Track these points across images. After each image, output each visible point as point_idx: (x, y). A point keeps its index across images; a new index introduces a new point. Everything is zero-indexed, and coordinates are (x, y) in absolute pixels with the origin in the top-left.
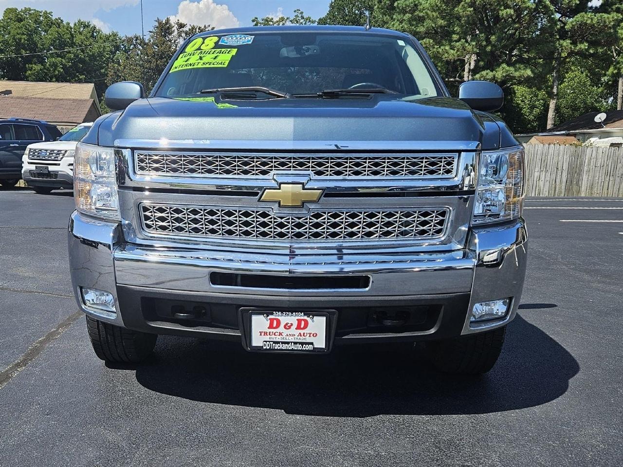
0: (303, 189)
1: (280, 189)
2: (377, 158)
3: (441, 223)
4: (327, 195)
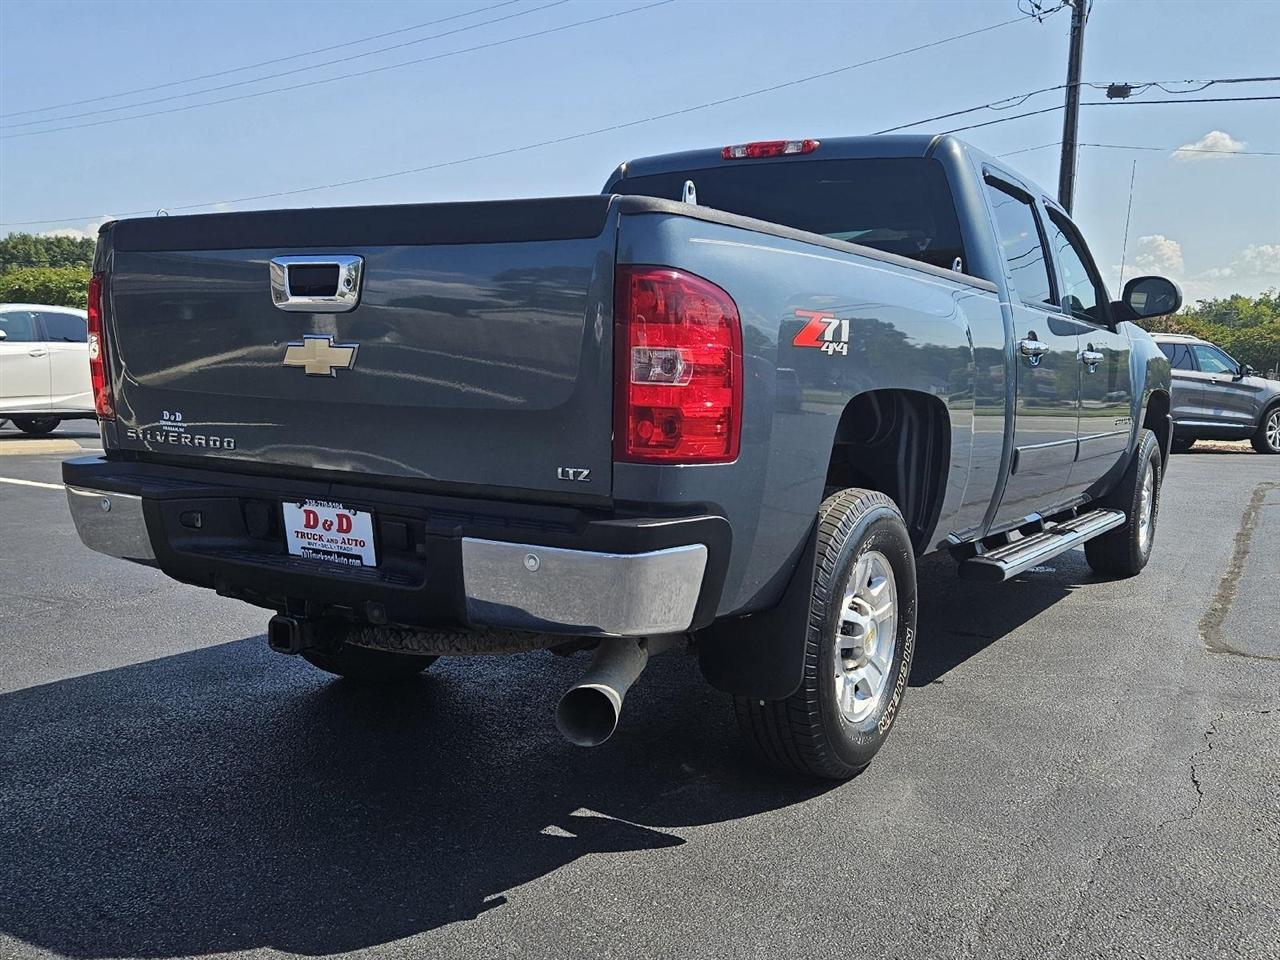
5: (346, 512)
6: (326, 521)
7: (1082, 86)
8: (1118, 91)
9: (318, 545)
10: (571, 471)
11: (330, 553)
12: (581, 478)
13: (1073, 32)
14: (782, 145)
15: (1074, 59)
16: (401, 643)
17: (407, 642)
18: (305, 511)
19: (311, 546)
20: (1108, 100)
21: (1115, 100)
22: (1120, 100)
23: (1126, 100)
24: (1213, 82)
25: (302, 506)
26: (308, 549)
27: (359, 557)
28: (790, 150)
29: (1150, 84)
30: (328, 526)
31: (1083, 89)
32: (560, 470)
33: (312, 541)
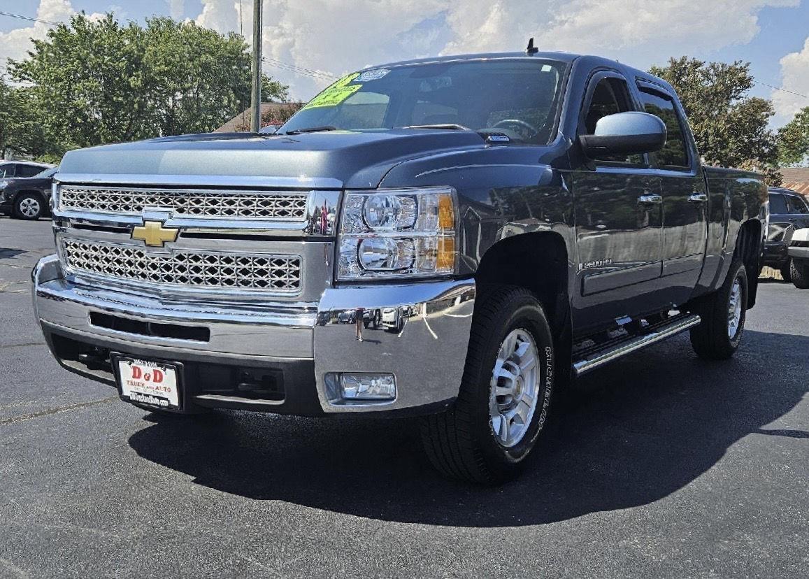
0: (162, 227)
1: (144, 226)
2: (232, 196)
3: (296, 273)
4: (184, 235)
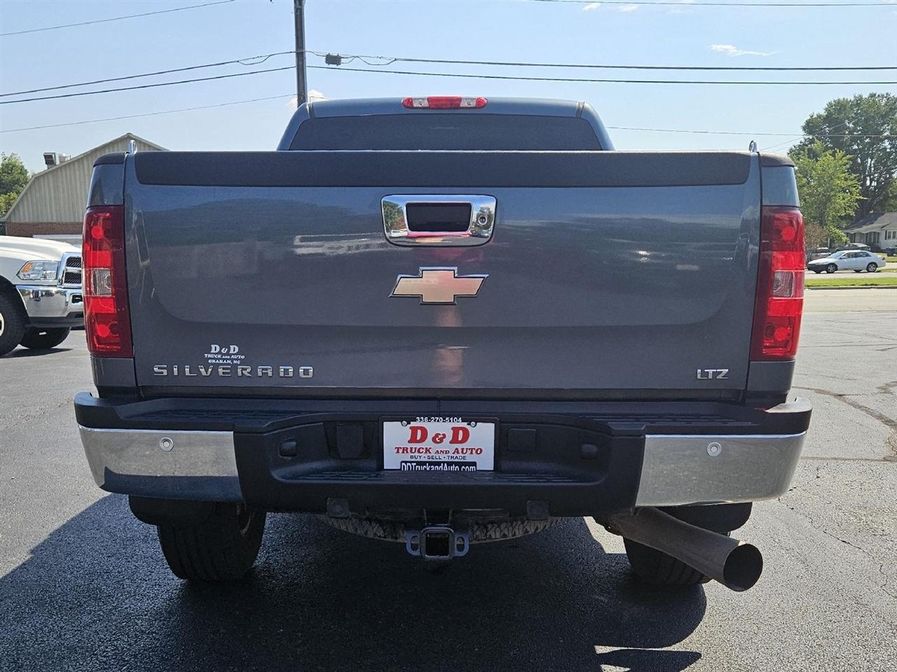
5: (465, 425)
6: (437, 435)
7: (306, 53)
8: (333, 60)
9: (424, 457)
10: (711, 371)
11: (438, 464)
12: (720, 377)
13: (296, 12)
14: (460, 99)
15: (299, 32)
16: (486, 535)
17: (491, 533)
18: (411, 428)
19: (414, 460)
20: (327, 65)
21: (331, 66)
22: (335, 66)
23: (339, 67)
24: (396, 60)
25: (409, 423)
26: (411, 462)
27: (474, 464)
28: (464, 104)
29: (355, 57)
30: (438, 439)
31: (307, 55)
32: (699, 371)
33: (417, 454)
